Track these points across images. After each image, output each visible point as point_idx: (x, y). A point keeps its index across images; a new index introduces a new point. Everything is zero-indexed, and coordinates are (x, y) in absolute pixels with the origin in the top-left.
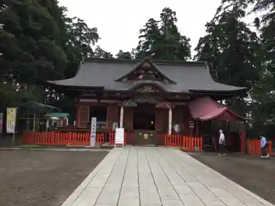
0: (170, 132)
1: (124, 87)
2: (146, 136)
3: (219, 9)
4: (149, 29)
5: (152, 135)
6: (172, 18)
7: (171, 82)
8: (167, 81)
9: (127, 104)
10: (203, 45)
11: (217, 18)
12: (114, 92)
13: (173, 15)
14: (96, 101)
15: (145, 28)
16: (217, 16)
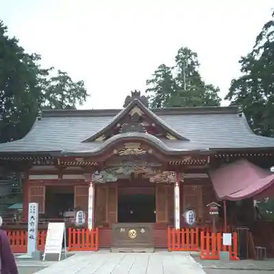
2: (133, 233)
3: (260, 37)
4: (159, 79)
5: (143, 231)
6: (192, 62)
7: (180, 139)
8: (172, 138)
9: (98, 177)
10: (238, 91)
11: (257, 51)
13: (193, 56)
14: (56, 177)
15: (154, 77)
16: (256, 48)
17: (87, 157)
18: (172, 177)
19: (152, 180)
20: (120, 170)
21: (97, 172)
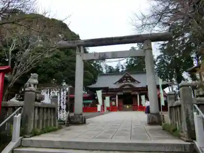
0: (139, 105)
1: (117, 86)
5: (130, 106)
7: (139, 82)
8: (136, 82)
12: (113, 89)
17: (116, 89)
19: (132, 94)
20: (124, 92)
21: (118, 92)
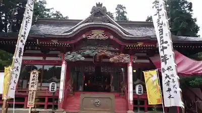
6: (123, 11)
14: (41, 58)
18: (126, 58)
19: (111, 60)
20: (87, 52)
21: (69, 53)
